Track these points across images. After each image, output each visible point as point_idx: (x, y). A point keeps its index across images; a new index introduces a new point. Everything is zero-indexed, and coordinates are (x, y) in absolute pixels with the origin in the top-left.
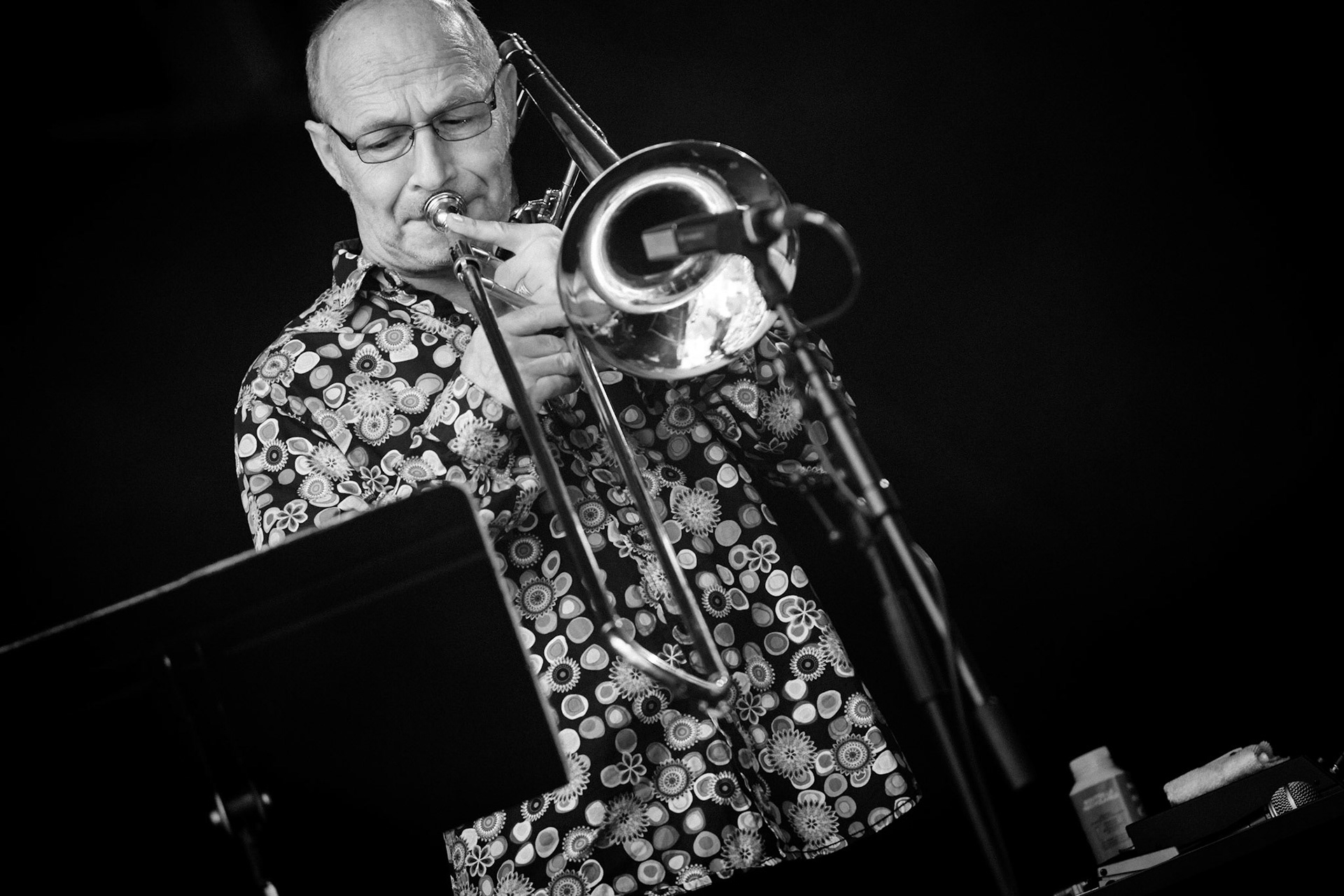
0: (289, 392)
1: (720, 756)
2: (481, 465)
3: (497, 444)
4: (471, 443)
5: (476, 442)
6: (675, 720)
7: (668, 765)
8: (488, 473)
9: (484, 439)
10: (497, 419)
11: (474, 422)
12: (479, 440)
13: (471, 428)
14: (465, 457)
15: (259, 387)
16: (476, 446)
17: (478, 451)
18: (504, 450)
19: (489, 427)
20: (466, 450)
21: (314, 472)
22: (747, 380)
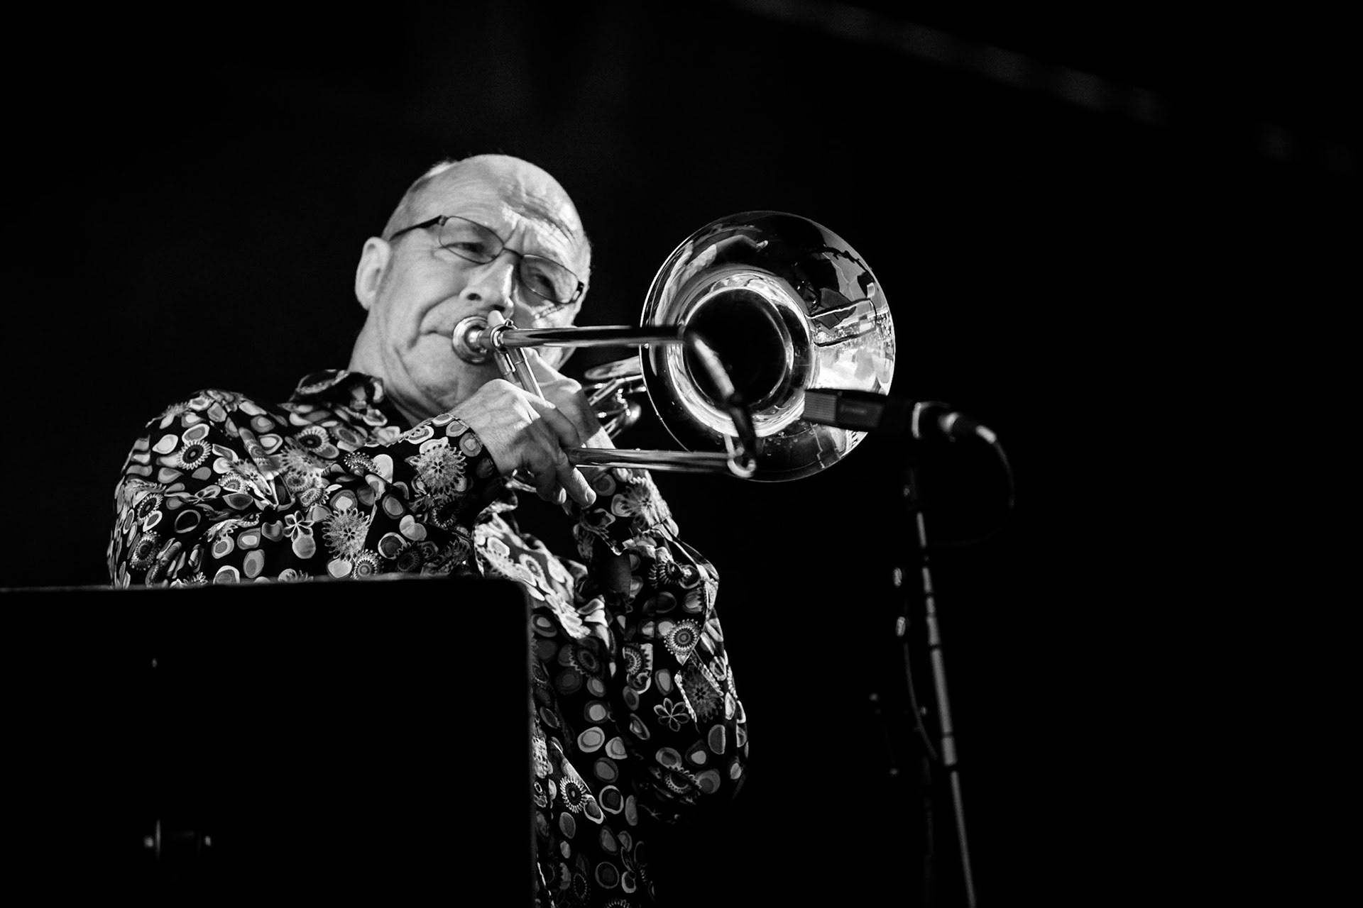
0: (229, 415)
2: (429, 495)
3: (455, 484)
4: (433, 465)
5: (438, 467)
8: (429, 510)
9: (446, 470)
10: (470, 455)
11: (446, 447)
12: (442, 467)
13: (441, 452)
14: (420, 476)
15: (198, 403)
16: (436, 471)
17: (435, 477)
18: (458, 495)
19: (459, 459)
20: (425, 469)
21: (232, 472)
22: (695, 621)
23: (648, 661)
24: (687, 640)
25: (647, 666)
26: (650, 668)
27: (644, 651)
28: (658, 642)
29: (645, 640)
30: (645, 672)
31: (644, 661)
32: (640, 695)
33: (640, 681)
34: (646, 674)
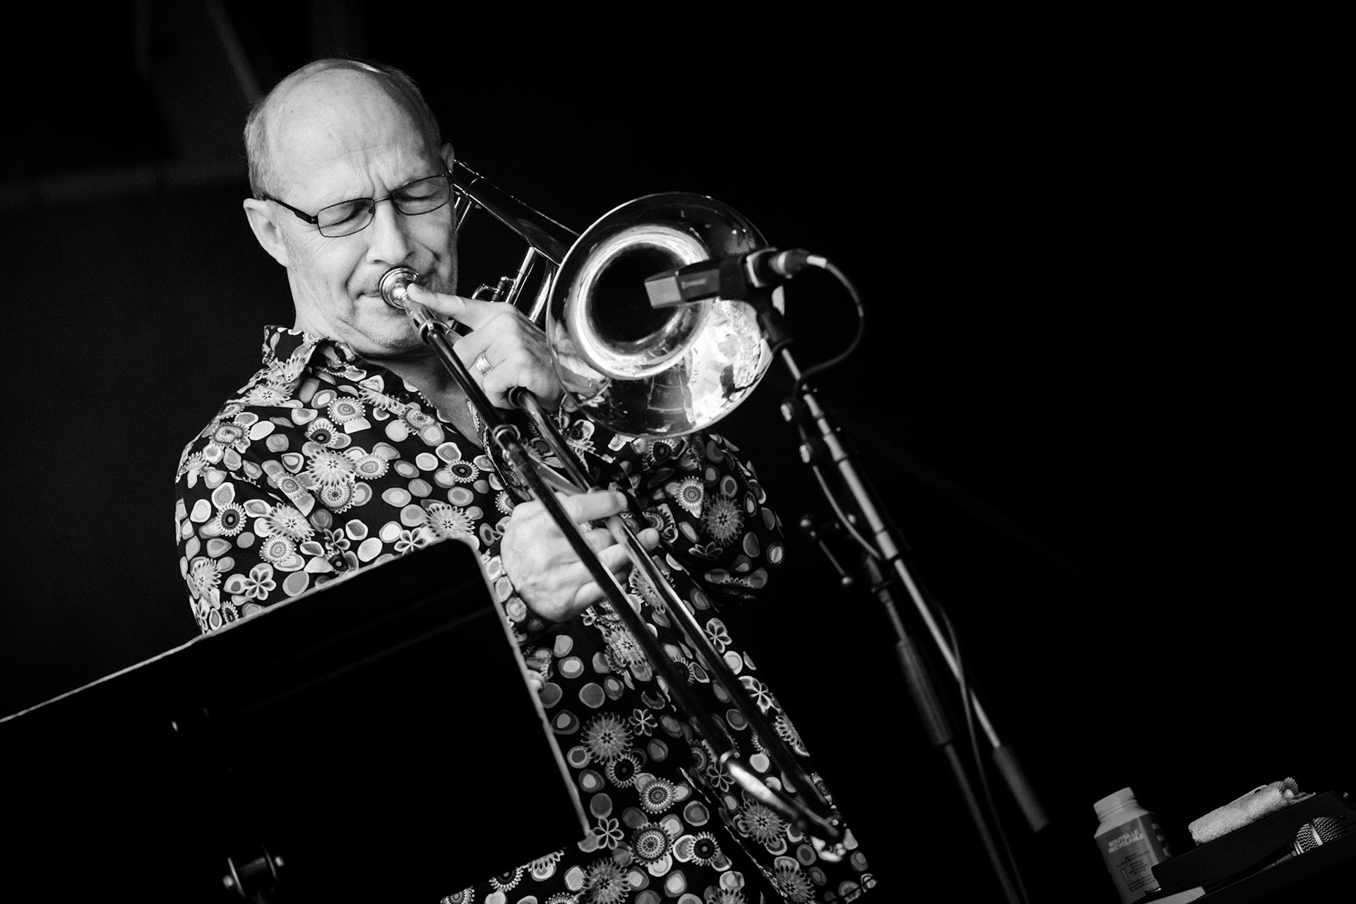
1: (698, 817)
6: (650, 783)
7: (646, 830)
15: (213, 453)
21: (274, 534)
22: (695, 477)
23: (669, 517)
24: (695, 496)
25: (669, 521)
26: (673, 521)
27: (661, 510)
28: (671, 501)
29: (659, 502)
30: (669, 526)
31: (666, 519)
32: (672, 544)
33: (668, 534)
34: (671, 527)
